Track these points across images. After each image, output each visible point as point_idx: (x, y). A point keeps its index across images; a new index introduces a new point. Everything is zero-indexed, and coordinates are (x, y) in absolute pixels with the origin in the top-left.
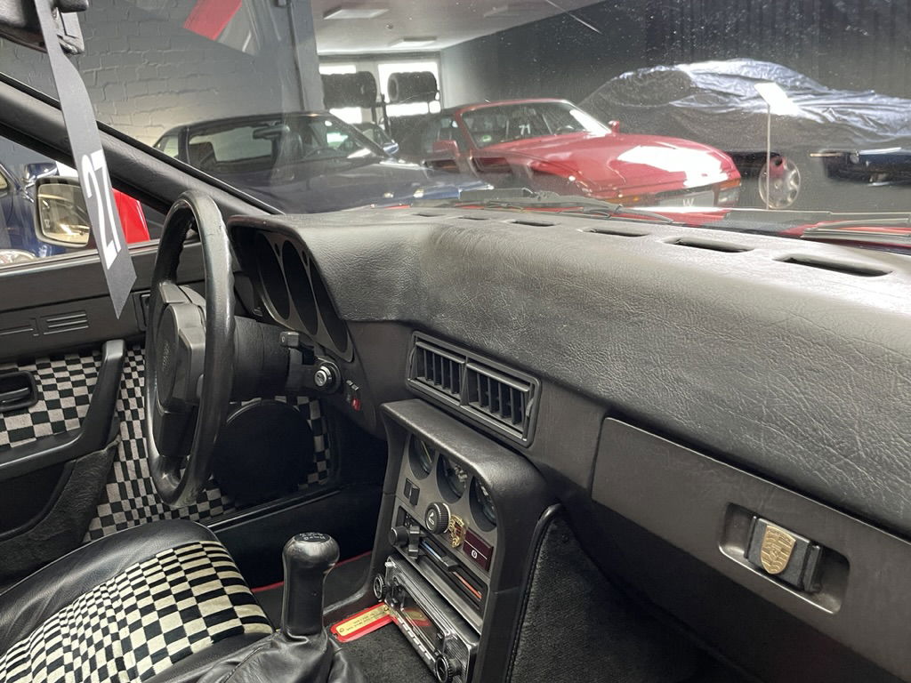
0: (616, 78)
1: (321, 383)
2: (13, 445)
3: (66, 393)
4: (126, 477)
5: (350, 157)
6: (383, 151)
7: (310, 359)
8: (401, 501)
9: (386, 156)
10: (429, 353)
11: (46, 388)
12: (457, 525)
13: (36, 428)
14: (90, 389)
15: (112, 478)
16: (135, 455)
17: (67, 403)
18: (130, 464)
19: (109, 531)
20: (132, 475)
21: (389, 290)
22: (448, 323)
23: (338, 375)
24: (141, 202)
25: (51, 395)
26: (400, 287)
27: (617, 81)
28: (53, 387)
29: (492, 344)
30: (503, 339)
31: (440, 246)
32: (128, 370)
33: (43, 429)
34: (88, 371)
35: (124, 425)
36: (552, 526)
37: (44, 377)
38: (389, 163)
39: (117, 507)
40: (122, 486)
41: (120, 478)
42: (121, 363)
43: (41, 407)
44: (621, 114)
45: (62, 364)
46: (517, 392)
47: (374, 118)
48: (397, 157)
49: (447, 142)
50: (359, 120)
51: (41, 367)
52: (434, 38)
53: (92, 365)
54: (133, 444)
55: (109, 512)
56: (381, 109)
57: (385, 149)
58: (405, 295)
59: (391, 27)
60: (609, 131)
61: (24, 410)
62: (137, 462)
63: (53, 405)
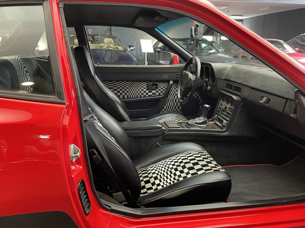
0: (302, 34)
1: (208, 89)
2: (153, 95)
3: (162, 88)
4: (168, 105)
5: (209, 52)
6: (219, 51)
7: (207, 86)
8: (220, 106)
9: (220, 52)
10: (228, 84)
11: (159, 87)
12: (228, 107)
13: (156, 93)
14: (166, 88)
15: (165, 105)
16: (170, 101)
17: (162, 90)
18: (169, 103)
19: (165, 112)
20: (169, 105)
21: (223, 74)
22: (232, 79)
23: (211, 88)
24: (179, 56)
25: (160, 88)
26: (225, 74)
27: (303, 35)
28: (160, 87)
29: (238, 81)
30: (240, 81)
31: (233, 68)
32: (173, 85)
33: (157, 94)
34: (166, 85)
35: (169, 96)
36: (242, 106)
37: (159, 85)
38: (220, 55)
39: (165, 110)
40: (167, 106)
41: (167, 105)
42: (172, 84)
43: (158, 90)
44: (301, 46)
45: (162, 83)
46: (241, 88)
47: (216, 40)
48: (223, 53)
49: (239, 50)
50: (211, 40)
51: (159, 83)
52: (241, 16)
53: (167, 84)
54: (170, 99)
55: (164, 110)
56: (219, 37)
57: (220, 50)
58: (226, 75)
59: (228, 12)
60: (295, 52)
61: (155, 90)
62: (170, 103)
63: (160, 90)
